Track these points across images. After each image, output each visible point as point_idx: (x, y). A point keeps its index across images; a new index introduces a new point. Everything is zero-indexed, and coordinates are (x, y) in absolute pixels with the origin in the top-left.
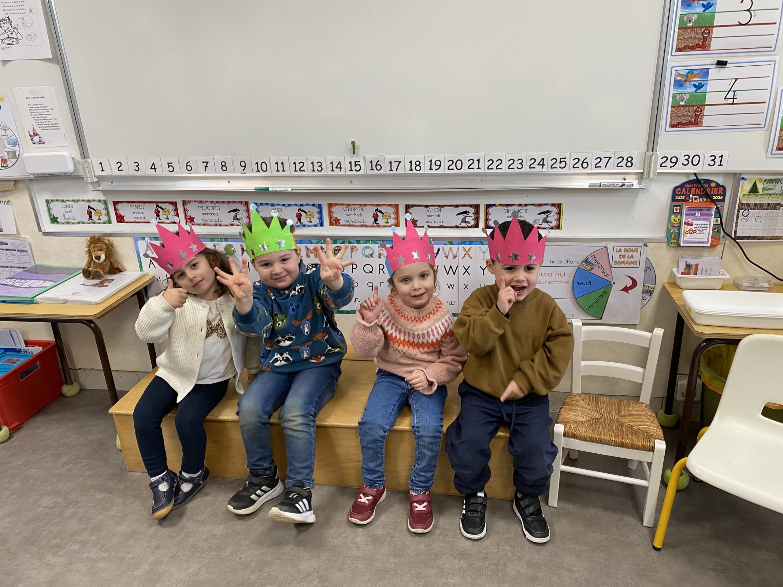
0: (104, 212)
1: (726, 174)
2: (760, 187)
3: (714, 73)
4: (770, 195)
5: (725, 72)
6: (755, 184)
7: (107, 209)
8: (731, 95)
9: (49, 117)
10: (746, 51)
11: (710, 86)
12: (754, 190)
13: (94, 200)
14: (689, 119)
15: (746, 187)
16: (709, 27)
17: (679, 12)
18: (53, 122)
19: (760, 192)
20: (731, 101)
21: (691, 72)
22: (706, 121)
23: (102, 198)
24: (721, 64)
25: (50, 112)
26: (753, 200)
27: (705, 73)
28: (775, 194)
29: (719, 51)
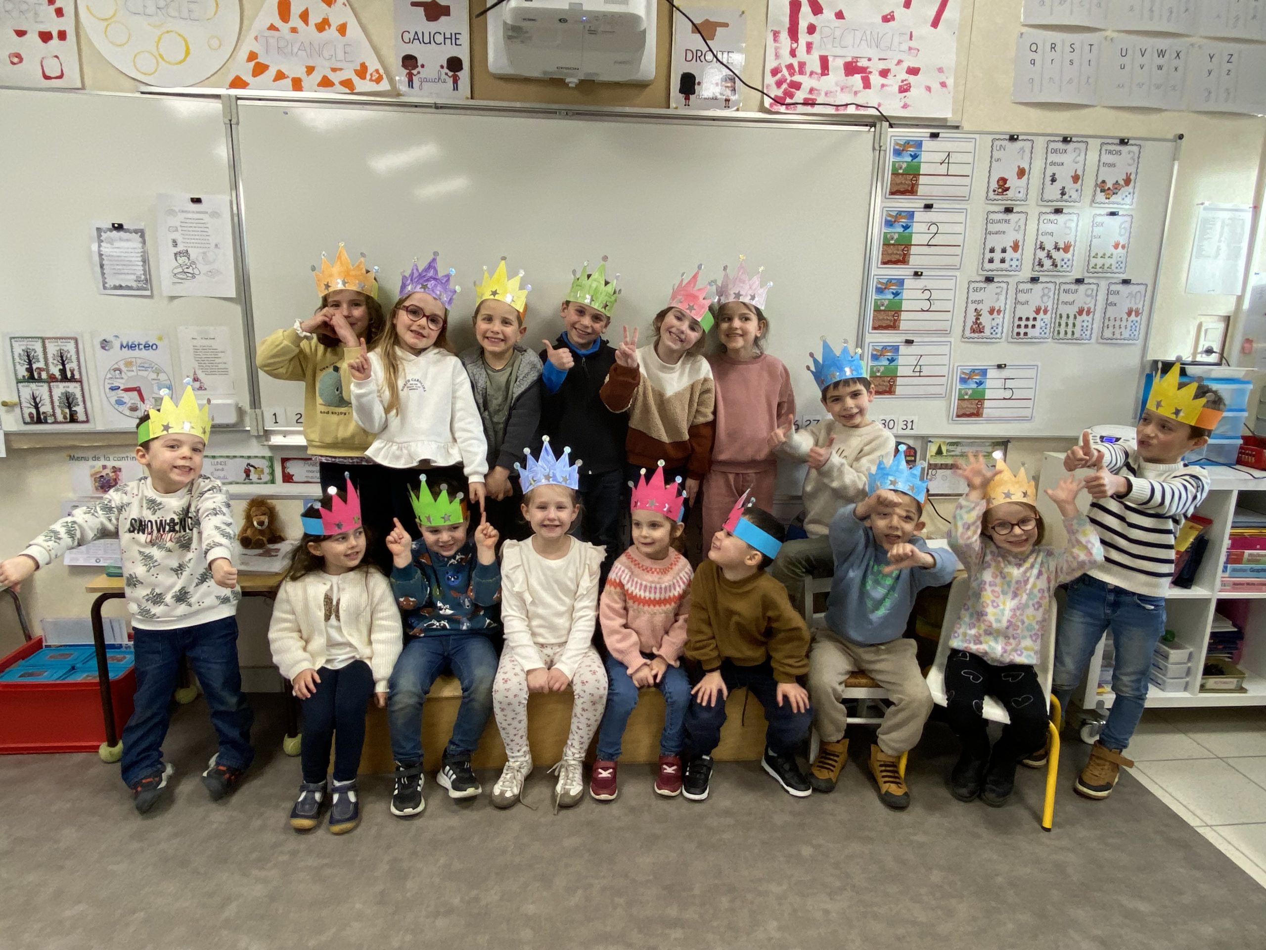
0: (267, 471)
1: (916, 437)
2: (944, 449)
3: (903, 349)
4: (953, 456)
5: (912, 349)
6: (940, 447)
7: (272, 467)
8: (918, 369)
9: (217, 361)
10: (929, 332)
11: (901, 360)
12: (939, 452)
13: (256, 457)
14: (884, 388)
15: (933, 449)
16: (898, 312)
17: (874, 297)
18: (220, 366)
19: (945, 453)
20: (918, 374)
21: (885, 348)
22: (899, 390)
23: (268, 453)
24: (909, 342)
25: (220, 355)
26: (939, 461)
27: (896, 349)
28: (956, 456)
29: (907, 331)
